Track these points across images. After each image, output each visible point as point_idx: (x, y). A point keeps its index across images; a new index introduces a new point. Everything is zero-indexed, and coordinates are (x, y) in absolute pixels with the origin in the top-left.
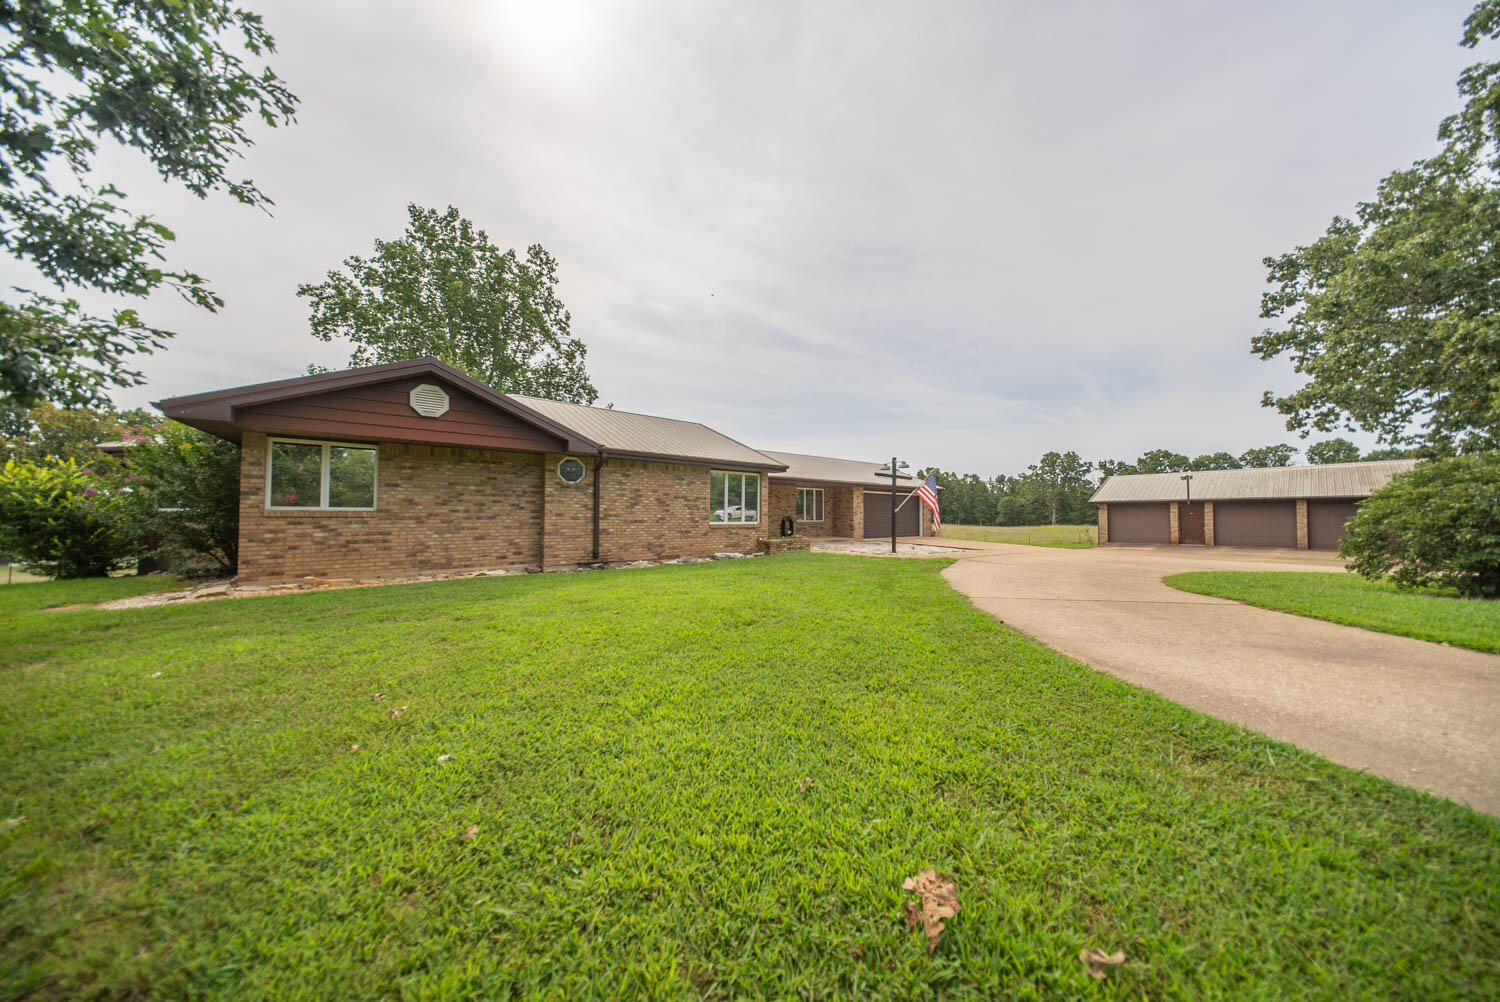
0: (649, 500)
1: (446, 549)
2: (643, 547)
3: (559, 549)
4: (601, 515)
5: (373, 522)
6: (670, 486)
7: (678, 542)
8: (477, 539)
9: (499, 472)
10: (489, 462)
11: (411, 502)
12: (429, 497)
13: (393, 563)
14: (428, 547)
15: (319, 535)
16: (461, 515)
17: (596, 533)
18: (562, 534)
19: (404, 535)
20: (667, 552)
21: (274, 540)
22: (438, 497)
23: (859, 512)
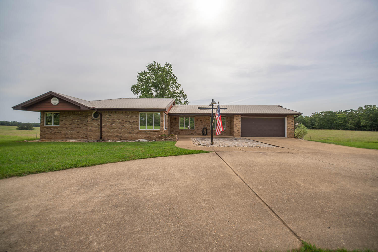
0: (117, 122)
1: (71, 135)
2: (115, 136)
3: (92, 136)
4: (103, 127)
5: (59, 128)
6: (124, 118)
7: (127, 135)
8: (77, 132)
9: (82, 116)
10: (80, 114)
11: (65, 124)
12: (68, 123)
13: (62, 137)
14: (68, 134)
15: (51, 131)
16: (74, 127)
17: (101, 132)
18: (92, 132)
19: (64, 131)
20: (123, 138)
21: (45, 132)
22: (70, 123)
23: (237, 125)
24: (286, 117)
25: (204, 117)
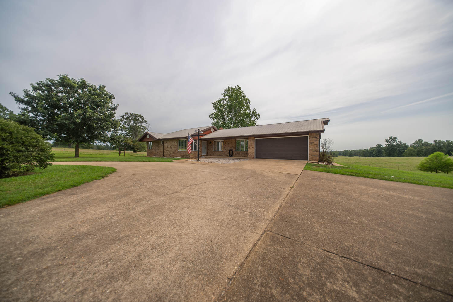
0: (169, 146)
2: (169, 155)
4: (164, 149)
5: (152, 150)
6: (172, 144)
7: (173, 154)
8: (157, 153)
11: (154, 148)
15: (150, 152)
17: (164, 152)
18: (161, 152)
23: (251, 147)
24: (308, 136)
25: (230, 140)
